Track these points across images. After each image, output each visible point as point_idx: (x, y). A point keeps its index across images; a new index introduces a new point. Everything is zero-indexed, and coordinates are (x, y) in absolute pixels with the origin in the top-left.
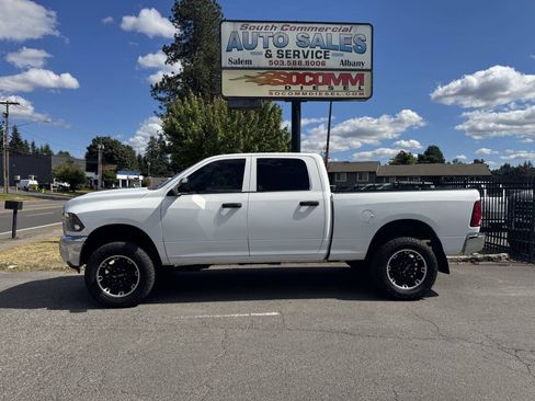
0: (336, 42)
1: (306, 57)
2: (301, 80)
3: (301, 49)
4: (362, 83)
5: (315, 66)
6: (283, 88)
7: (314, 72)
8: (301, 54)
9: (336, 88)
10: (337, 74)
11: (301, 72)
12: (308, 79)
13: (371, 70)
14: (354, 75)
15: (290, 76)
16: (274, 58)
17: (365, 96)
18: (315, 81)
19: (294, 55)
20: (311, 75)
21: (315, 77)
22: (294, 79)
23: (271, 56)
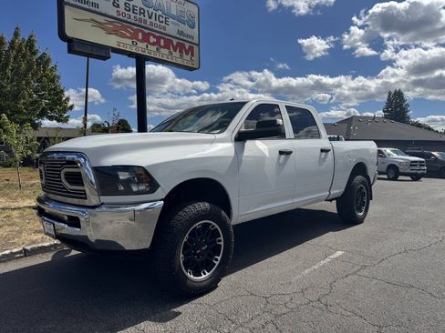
0: (174, 12)
1: (150, 18)
2: (146, 39)
3: (146, 9)
4: (192, 55)
5: (158, 29)
6: (129, 42)
7: (157, 35)
8: (146, 14)
9: (174, 54)
10: (175, 42)
11: (146, 31)
12: (152, 40)
13: (198, 45)
14: (187, 45)
15: (136, 32)
16: (122, 9)
17: (195, 66)
18: (157, 43)
19: (140, 13)
20: (155, 36)
21: (159, 39)
22: (140, 36)
23: (118, 6)
